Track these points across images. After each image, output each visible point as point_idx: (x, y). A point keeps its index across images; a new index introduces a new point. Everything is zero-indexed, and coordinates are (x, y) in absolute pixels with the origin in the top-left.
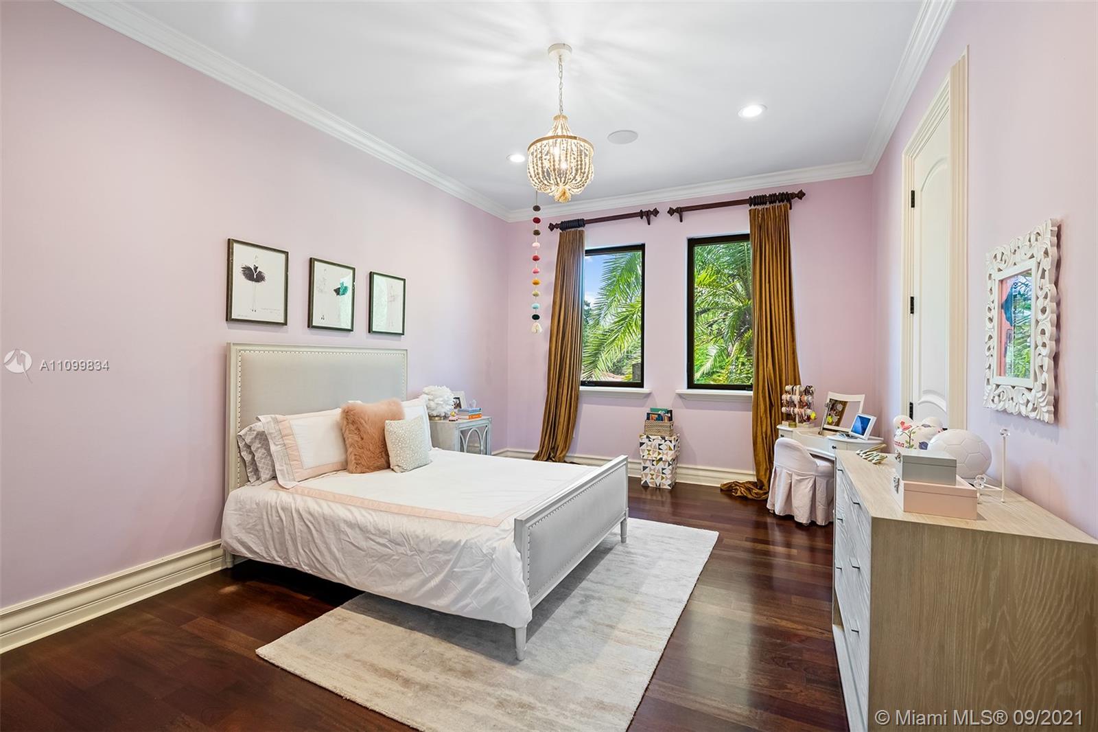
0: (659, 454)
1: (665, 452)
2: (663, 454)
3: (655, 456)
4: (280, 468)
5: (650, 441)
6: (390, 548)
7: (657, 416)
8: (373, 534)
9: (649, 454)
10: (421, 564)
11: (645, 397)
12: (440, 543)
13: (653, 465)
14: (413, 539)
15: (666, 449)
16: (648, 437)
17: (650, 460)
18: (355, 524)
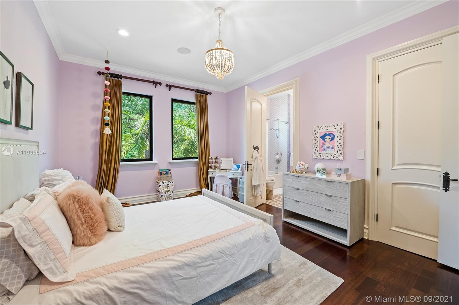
0: (168, 188)
1: (170, 187)
2: (170, 188)
3: (166, 190)
4: (46, 267)
5: (163, 184)
6: (214, 264)
7: (165, 173)
8: (200, 263)
9: (163, 190)
10: (234, 260)
11: (154, 165)
12: (241, 244)
13: (166, 194)
14: (227, 250)
15: (171, 186)
16: (163, 182)
17: (164, 192)
18: (182, 265)
